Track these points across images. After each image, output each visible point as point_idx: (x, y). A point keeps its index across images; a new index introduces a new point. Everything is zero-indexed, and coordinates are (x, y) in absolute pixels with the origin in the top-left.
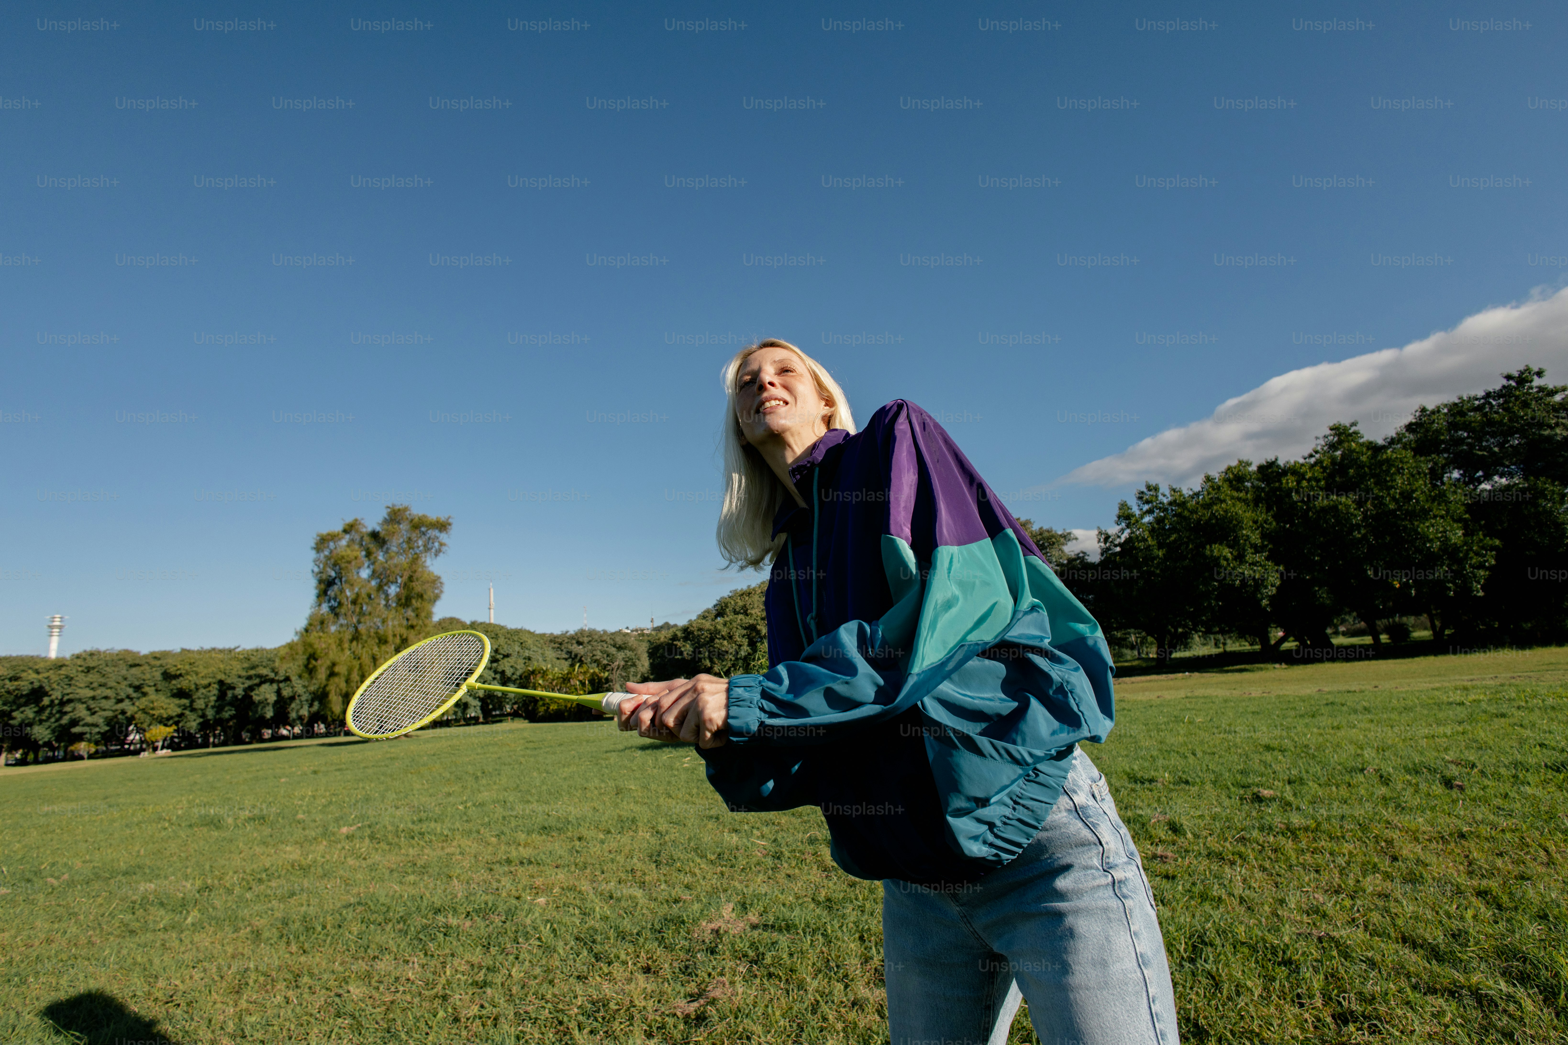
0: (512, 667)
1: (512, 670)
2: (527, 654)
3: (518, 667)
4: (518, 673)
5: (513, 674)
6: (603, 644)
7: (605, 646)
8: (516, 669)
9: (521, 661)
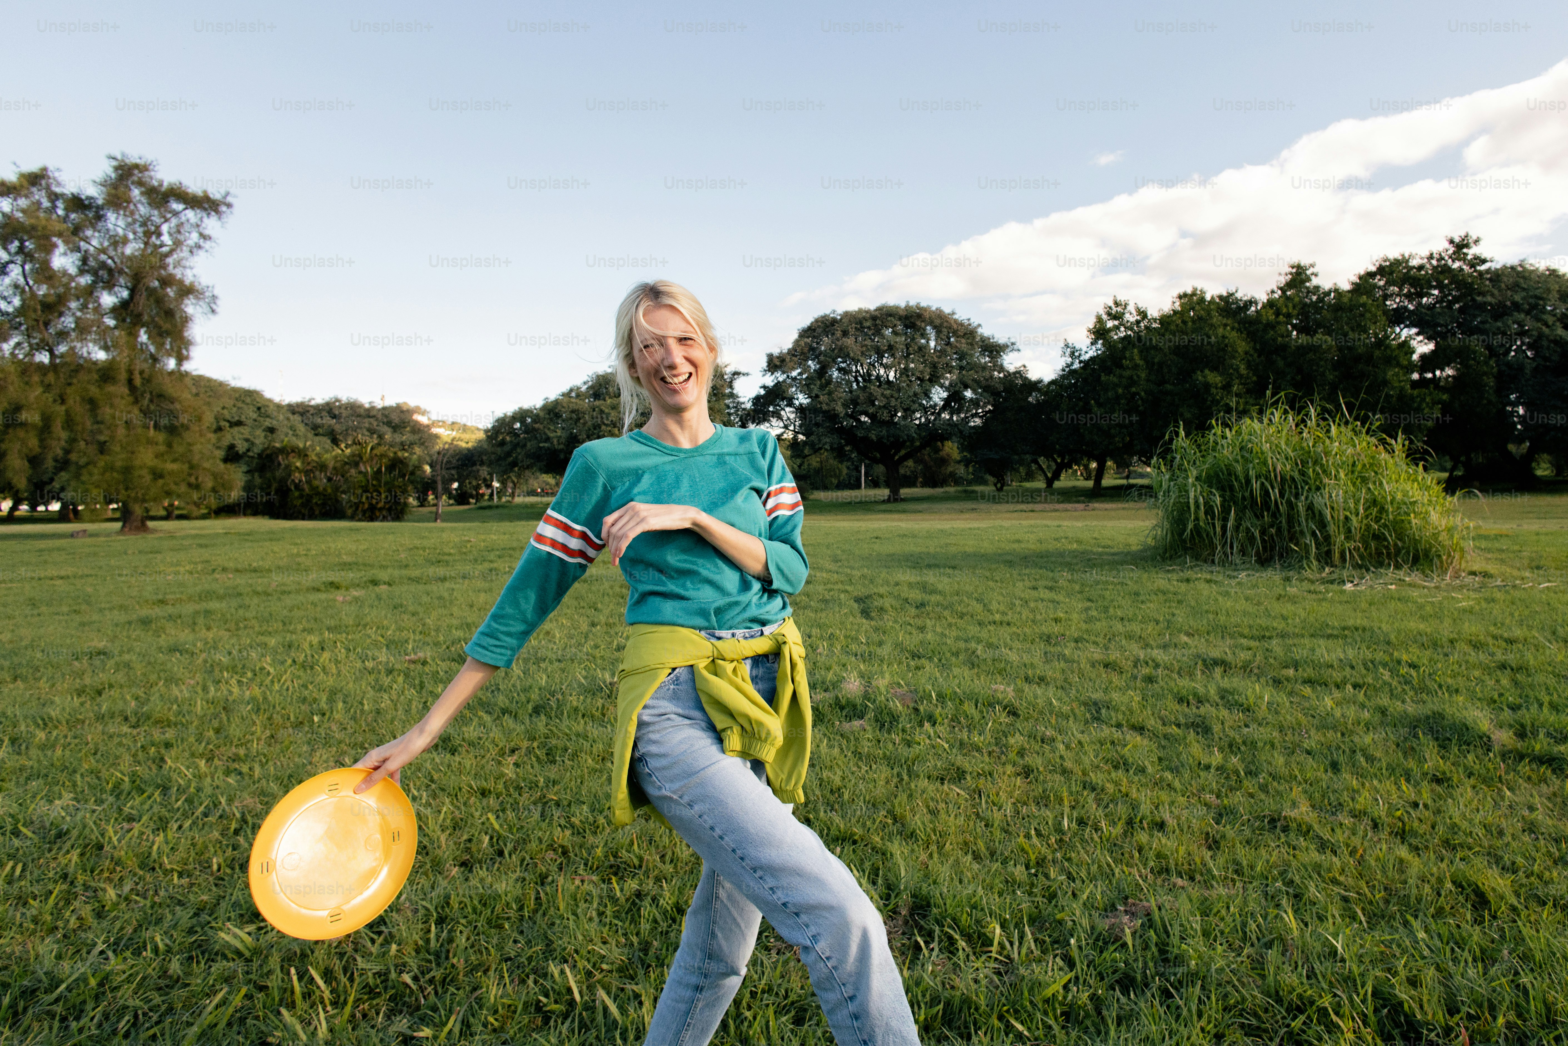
0: (247, 440)
1: (246, 445)
2: (268, 423)
3: (257, 442)
4: (256, 450)
5: (248, 450)
6: (372, 420)
7: (375, 424)
8: (253, 444)
9: (259, 432)
